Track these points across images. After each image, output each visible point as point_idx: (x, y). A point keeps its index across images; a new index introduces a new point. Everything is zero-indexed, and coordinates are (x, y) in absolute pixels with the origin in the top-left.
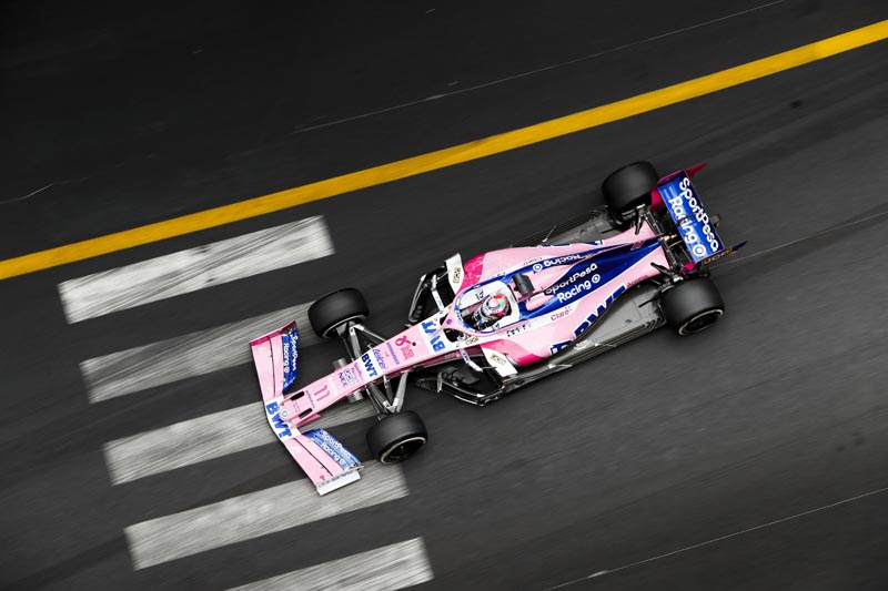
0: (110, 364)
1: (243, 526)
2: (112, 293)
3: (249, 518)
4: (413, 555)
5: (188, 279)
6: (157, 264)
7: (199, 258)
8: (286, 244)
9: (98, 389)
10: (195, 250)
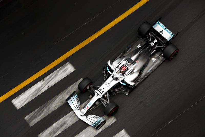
0: (31, 116)
2: (25, 99)
4: (124, 134)
5: (43, 88)
6: (33, 88)
7: (43, 82)
8: (63, 72)
9: (31, 123)
10: (42, 81)
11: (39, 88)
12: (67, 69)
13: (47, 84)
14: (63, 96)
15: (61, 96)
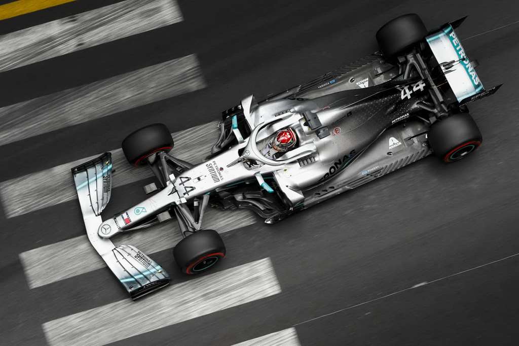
4: (263, 272)
5: (62, 44)
6: (34, 32)
7: (70, 26)
8: (142, 14)
10: (66, 19)
11: (50, 39)
12: (157, 10)
13: (78, 33)
14: (115, 88)
15: (109, 89)
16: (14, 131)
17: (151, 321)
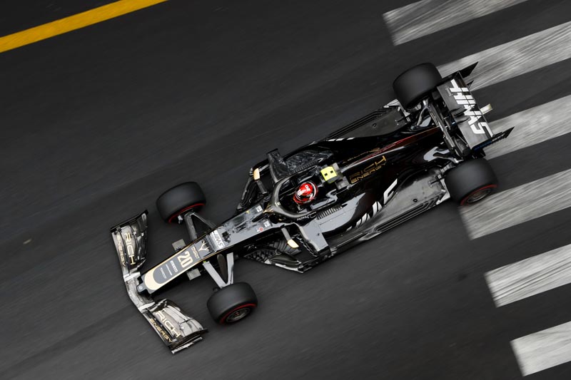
0: (408, 13)
1: (528, 134)
3: (533, 127)
9: (400, 34)
16: (423, 26)
17: (563, 200)
